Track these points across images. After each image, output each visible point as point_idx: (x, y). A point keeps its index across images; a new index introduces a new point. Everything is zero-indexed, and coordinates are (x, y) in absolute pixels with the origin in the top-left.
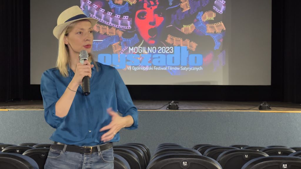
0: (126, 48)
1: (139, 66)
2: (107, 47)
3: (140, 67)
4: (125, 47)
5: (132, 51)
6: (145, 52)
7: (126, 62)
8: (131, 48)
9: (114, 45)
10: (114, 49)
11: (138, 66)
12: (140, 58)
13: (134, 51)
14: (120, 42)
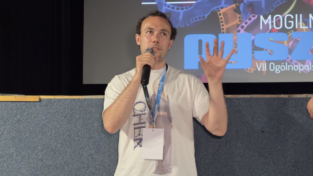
0: (253, 19)
1: (288, 60)
2: (206, 17)
3: (289, 64)
4: (251, 16)
5: (268, 24)
6: (303, 27)
7: (253, 53)
8: (266, 18)
9: (222, 11)
10: (222, 22)
11: (284, 61)
12: (288, 42)
13: (272, 24)
14: (237, 4)
